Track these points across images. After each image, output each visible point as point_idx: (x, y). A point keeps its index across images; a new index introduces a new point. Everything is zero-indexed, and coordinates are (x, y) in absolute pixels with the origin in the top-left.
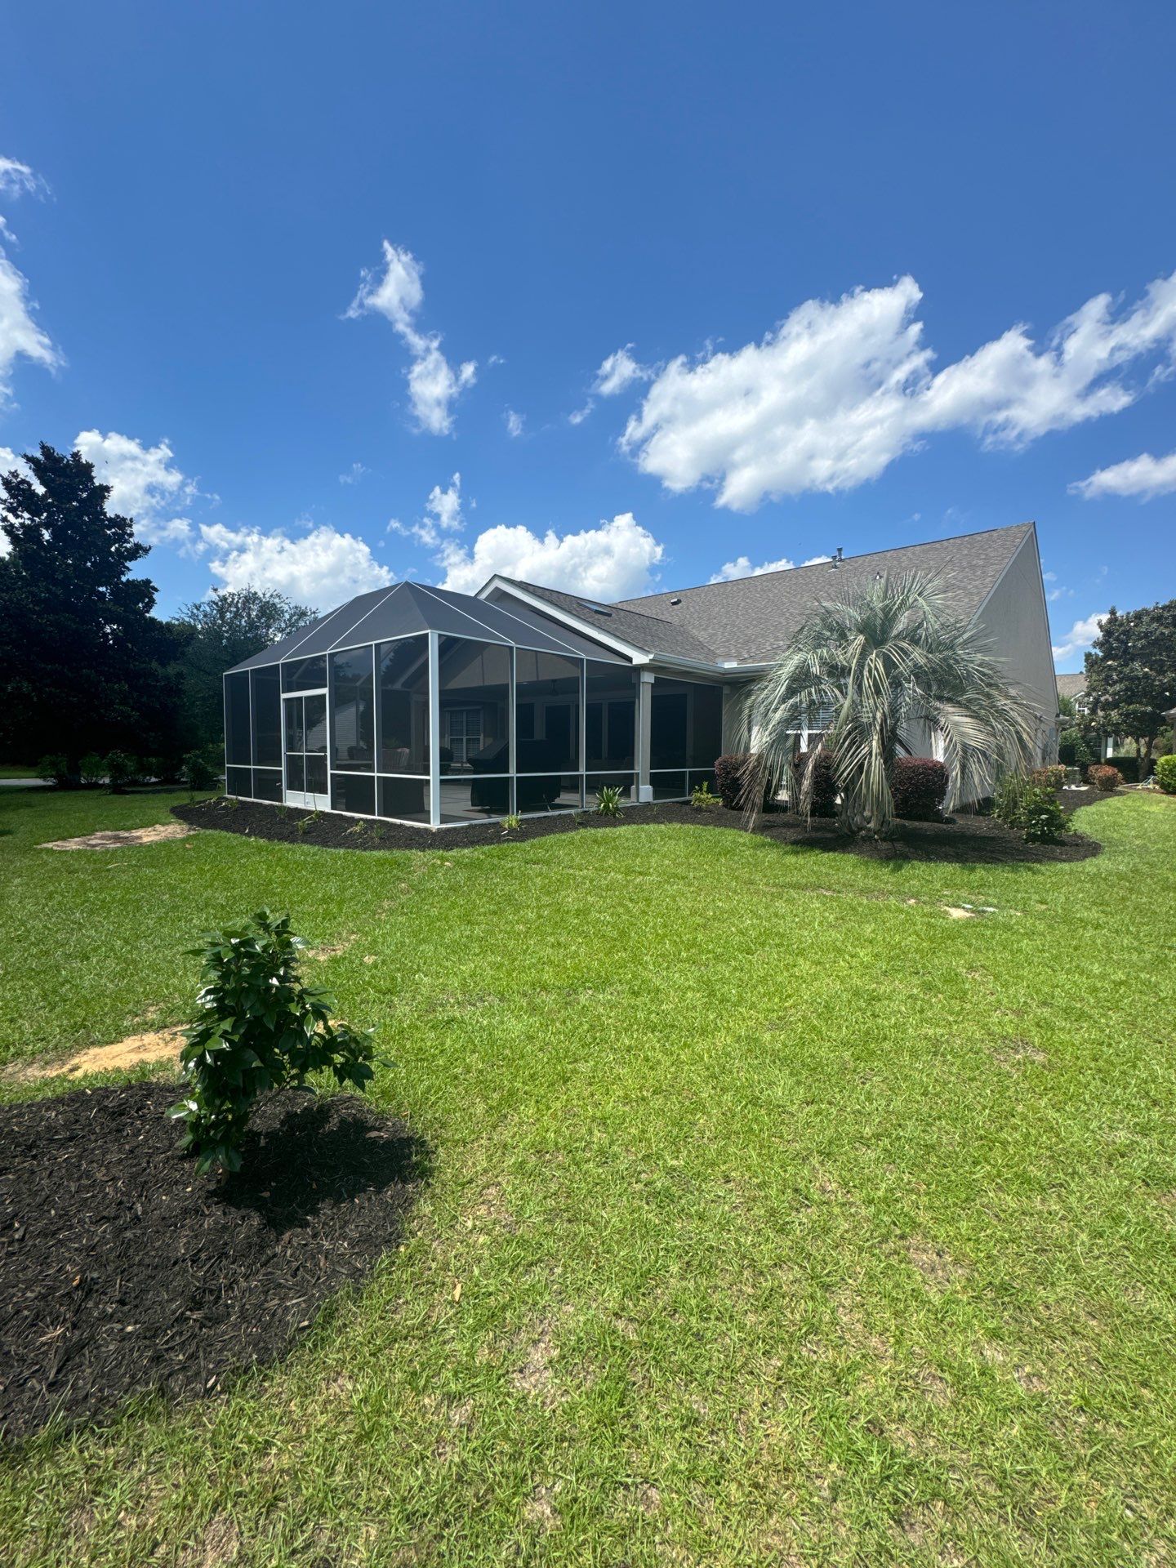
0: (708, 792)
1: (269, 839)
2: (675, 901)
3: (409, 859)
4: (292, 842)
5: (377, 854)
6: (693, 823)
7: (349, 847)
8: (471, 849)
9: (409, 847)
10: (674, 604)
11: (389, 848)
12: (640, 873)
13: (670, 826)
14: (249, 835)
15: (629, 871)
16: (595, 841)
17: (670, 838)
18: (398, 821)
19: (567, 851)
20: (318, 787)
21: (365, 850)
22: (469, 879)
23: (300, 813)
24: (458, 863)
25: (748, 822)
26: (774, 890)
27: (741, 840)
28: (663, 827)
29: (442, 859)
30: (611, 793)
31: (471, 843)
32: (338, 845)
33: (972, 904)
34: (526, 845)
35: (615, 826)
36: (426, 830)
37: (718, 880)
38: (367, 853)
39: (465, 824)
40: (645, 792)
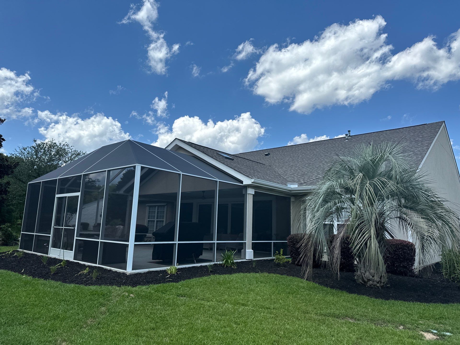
0: (284, 254)
1: (33, 277)
2: (261, 324)
3: (110, 292)
4: (46, 279)
5: (93, 288)
6: (274, 273)
7: (77, 283)
8: (147, 286)
9: (111, 284)
10: (266, 155)
11: (100, 285)
12: (243, 305)
13: (262, 274)
14: (22, 274)
15: (236, 303)
16: (219, 283)
17: (261, 282)
18: (109, 268)
19: (202, 289)
20: (67, 246)
21: (86, 285)
22: (142, 306)
23: (55, 261)
24: (138, 296)
25: (304, 273)
26: (320, 318)
27: (301, 284)
28: (258, 275)
29: (130, 292)
30: (229, 253)
31: (148, 283)
32: (71, 282)
33: (437, 330)
34: (179, 285)
35: (231, 274)
36: (124, 274)
37: (288, 310)
38: (87, 287)
39: (146, 270)
40: (249, 254)
